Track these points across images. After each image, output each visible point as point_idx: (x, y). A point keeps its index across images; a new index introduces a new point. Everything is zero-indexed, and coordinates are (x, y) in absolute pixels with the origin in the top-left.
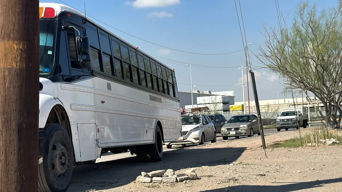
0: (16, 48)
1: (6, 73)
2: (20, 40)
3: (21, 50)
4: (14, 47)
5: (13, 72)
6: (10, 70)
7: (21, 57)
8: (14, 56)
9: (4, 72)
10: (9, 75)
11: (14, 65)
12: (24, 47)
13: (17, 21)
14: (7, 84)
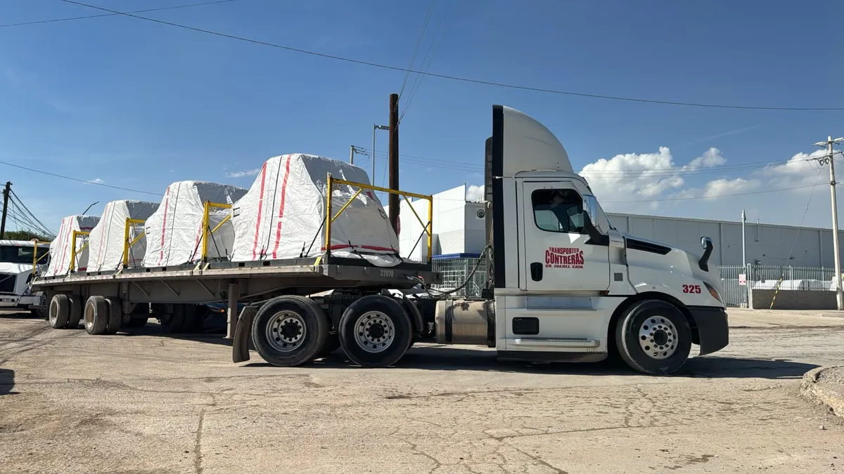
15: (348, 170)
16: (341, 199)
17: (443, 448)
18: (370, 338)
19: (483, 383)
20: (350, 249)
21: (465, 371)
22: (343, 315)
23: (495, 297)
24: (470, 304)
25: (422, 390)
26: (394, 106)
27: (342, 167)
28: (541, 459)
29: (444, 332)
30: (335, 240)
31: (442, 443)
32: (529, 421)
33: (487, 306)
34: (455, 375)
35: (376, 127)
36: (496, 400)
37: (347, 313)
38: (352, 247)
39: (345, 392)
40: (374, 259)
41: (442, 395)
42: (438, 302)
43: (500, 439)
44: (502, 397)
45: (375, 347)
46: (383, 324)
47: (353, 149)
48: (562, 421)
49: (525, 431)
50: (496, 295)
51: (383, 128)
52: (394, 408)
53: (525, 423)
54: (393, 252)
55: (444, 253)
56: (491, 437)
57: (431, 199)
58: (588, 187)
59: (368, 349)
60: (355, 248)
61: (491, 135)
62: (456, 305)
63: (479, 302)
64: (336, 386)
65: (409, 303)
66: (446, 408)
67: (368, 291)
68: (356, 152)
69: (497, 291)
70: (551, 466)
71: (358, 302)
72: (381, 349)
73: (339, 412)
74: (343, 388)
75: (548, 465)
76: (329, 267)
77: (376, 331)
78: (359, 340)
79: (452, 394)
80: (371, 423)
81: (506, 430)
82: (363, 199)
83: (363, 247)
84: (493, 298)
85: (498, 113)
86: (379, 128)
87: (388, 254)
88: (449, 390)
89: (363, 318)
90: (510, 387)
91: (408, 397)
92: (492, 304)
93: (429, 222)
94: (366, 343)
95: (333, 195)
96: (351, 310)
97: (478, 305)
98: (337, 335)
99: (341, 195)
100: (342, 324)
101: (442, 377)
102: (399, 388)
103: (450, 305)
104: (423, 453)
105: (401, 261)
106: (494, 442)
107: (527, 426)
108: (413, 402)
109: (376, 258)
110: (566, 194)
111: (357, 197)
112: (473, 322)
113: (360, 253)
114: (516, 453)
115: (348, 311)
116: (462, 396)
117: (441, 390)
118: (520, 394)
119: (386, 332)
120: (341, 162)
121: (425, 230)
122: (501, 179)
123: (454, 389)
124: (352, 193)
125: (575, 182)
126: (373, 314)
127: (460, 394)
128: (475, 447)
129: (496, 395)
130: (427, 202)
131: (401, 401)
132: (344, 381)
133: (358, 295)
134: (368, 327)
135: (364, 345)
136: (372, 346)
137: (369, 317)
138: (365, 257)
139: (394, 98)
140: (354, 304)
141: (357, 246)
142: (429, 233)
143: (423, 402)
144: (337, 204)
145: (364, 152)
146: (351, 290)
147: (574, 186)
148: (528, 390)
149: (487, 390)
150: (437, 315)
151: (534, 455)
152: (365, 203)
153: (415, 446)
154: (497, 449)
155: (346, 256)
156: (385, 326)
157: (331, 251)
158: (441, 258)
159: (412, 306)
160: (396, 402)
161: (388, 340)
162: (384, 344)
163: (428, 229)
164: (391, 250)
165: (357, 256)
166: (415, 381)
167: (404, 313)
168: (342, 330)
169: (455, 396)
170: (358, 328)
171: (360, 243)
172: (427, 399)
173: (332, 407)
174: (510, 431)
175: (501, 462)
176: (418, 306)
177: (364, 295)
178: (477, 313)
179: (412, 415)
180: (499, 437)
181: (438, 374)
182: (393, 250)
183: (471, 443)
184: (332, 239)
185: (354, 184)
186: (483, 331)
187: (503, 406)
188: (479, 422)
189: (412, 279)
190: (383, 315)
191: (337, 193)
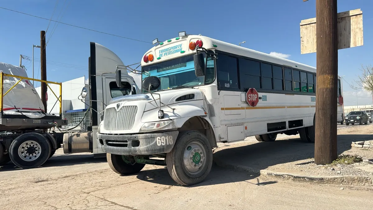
0: (329, 78)
1: (324, 90)
2: (331, 74)
3: (332, 79)
4: (328, 78)
5: (328, 90)
6: (326, 89)
7: (332, 81)
8: (329, 82)
9: (323, 90)
10: (326, 91)
11: (329, 86)
12: (333, 77)
13: (330, 65)
14: (325, 96)
15: (14, 69)
16: (10, 84)
17: (60, 201)
18: (28, 154)
19: (86, 169)
20: (16, 110)
21: (78, 165)
22: (12, 144)
23: (93, 130)
24: (81, 134)
25: (54, 176)
26: (43, 37)
27: (10, 67)
28: (105, 199)
29: (67, 148)
30: (6, 105)
31: (60, 200)
32: (103, 183)
33: (89, 135)
34: (73, 167)
35: (34, 46)
36: (90, 176)
37: (14, 142)
38: (17, 109)
39: (11, 182)
40: (30, 115)
41: (65, 177)
42: (64, 134)
43: (88, 193)
44: (93, 174)
45: (30, 158)
46: (35, 147)
47: (21, 57)
48: (118, 181)
49: (100, 188)
50: (93, 129)
51: (38, 47)
52: (38, 187)
53: (101, 184)
54: (40, 111)
55: (74, 109)
56: (85, 193)
57: (61, 84)
58: (134, 81)
59: (27, 160)
60: (18, 110)
61: (90, 56)
62: (74, 135)
63: (86, 133)
64: (6, 180)
65: (49, 136)
66: (65, 183)
67: (26, 131)
68: (23, 58)
69: (93, 127)
70: (109, 201)
71: (20, 137)
72: (34, 159)
73: (6, 192)
74: (11, 180)
75: (107, 200)
76: (2, 119)
77: (31, 150)
78: (21, 156)
79: (70, 176)
80: (24, 196)
81: (92, 189)
82: (23, 84)
83: (23, 109)
84: (92, 130)
85: (93, 46)
86: (36, 47)
87: (38, 112)
88: (68, 175)
89: (24, 145)
90: (98, 169)
91: (47, 180)
92: (92, 133)
93: (60, 96)
94: (25, 157)
95: (4, 82)
96: (16, 141)
97: (86, 134)
98: (8, 155)
99: (9, 82)
100: (11, 148)
101: (65, 169)
102: (42, 177)
103: (71, 135)
104: (50, 205)
105: (45, 115)
106: (85, 195)
107: (102, 185)
108: (49, 182)
109: (30, 114)
110: (125, 84)
111: (19, 83)
112: (82, 142)
113: (21, 112)
114: (94, 198)
115: (15, 141)
116: (74, 177)
117: (64, 175)
118: (102, 172)
119: (37, 150)
120: (10, 65)
121: (58, 99)
122: (95, 76)
123: (70, 174)
124: (16, 81)
125: (128, 79)
126: (29, 142)
127: (73, 175)
128: (76, 198)
129: (90, 174)
130: (59, 86)
131: (42, 183)
132: (12, 177)
133: (21, 133)
134: (27, 149)
135: (24, 158)
136: (29, 158)
137: (27, 144)
138: (24, 114)
139: (43, 33)
140: (18, 137)
141: (19, 108)
142: (60, 101)
143: (55, 182)
144: (7, 87)
145: (28, 59)
146: (17, 131)
147: (128, 80)
148: (106, 170)
149: (87, 172)
150: (64, 141)
151: (102, 197)
152: (24, 86)
153: (46, 202)
154: (86, 197)
155: (13, 114)
156: (36, 148)
157: (4, 111)
158: (73, 112)
159: (51, 137)
160: (40, 183)
161: (38, 154)
162: (36, 157)
163: (60, 99)
164: (39, 110)
165: (20, 114)
166: (52, 173)
167: (46, 141)
168: (11, 151)
169: (71, 177)
170: (20, 149)
171: (21, 107)
172: (57, 180)
173: (3, 191)
174: (94, 189)
175: (87, 203)
176: (54, 137)
177: (24, 133)
178: (84, 138)
179: (47, 189)
180: (88, 192)
181: (64, 168)
182: (41, 110)
183: (74, 197)
184: (4, 105)
185: (18, 77)
186: (87, 146)
187: (93, 178)
188: (80, 187)
189: (51, 124)
190: (35, 142)
191: (7, 81)
